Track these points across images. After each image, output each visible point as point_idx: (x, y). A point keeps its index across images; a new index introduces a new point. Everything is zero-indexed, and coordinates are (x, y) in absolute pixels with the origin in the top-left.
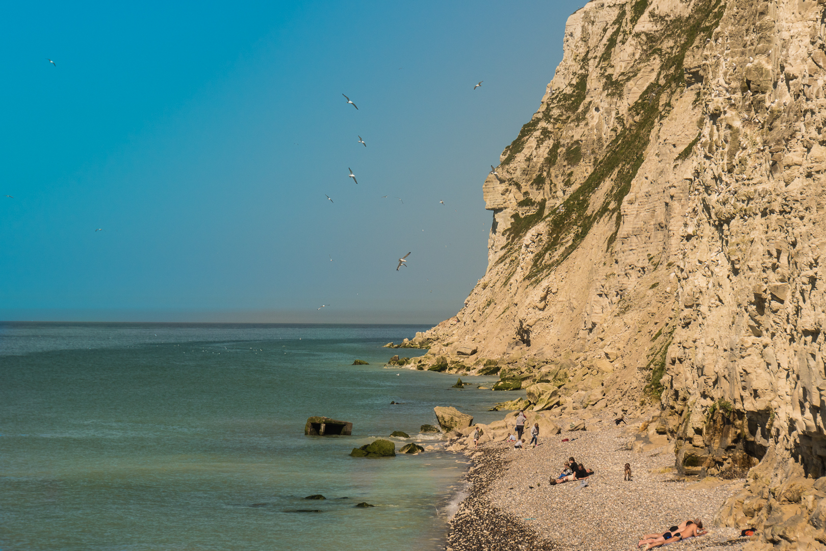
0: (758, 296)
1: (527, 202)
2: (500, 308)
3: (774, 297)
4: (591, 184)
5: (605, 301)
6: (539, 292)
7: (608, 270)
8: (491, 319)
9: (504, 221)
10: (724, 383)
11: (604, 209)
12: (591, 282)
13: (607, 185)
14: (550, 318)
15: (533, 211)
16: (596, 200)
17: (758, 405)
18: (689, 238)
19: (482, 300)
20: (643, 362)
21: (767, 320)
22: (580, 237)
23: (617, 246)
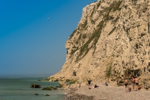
0: (136, 44)
1: (74, 47)
2: (69, 68)
3: (140, 44)
4: (89, 42)
5: (92, 66)
6: (78, 64)
7: (93, 59)
8: (68, 70)
9: (70, 51)
10: (129, 65)
11: (92, 47)
12: (89, 62)
13: (92, 42)
14: (80, 70)
15: (76, 49)
16: (90, 45)
17: (137, 68)
18: (117, 39)
19: (65, 67)
20: (105, 70)
21: (139, 50)
22: (86, 53)
23: (95, 54)
